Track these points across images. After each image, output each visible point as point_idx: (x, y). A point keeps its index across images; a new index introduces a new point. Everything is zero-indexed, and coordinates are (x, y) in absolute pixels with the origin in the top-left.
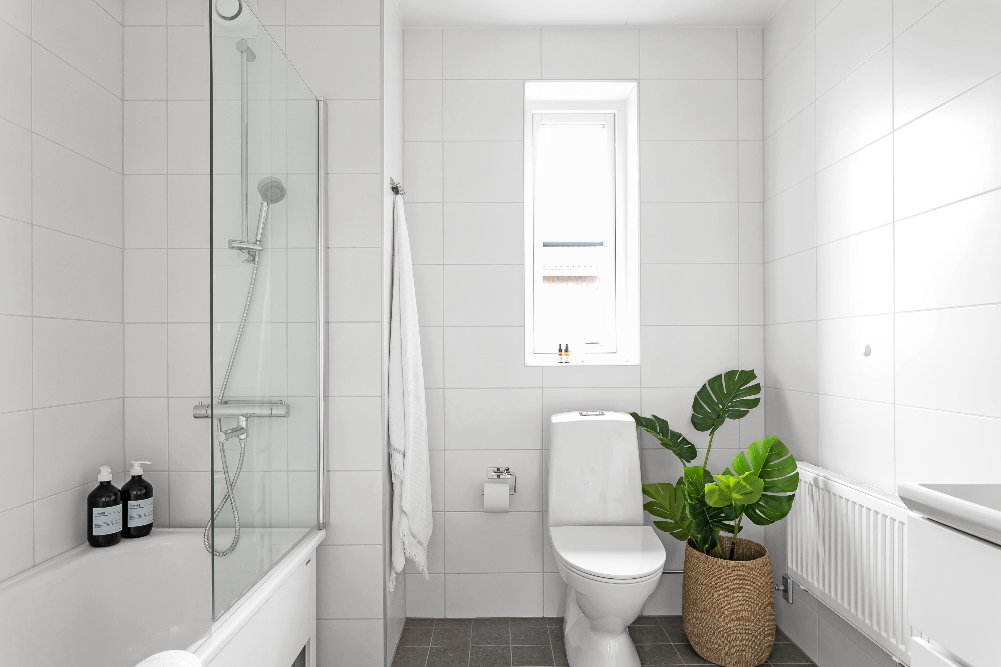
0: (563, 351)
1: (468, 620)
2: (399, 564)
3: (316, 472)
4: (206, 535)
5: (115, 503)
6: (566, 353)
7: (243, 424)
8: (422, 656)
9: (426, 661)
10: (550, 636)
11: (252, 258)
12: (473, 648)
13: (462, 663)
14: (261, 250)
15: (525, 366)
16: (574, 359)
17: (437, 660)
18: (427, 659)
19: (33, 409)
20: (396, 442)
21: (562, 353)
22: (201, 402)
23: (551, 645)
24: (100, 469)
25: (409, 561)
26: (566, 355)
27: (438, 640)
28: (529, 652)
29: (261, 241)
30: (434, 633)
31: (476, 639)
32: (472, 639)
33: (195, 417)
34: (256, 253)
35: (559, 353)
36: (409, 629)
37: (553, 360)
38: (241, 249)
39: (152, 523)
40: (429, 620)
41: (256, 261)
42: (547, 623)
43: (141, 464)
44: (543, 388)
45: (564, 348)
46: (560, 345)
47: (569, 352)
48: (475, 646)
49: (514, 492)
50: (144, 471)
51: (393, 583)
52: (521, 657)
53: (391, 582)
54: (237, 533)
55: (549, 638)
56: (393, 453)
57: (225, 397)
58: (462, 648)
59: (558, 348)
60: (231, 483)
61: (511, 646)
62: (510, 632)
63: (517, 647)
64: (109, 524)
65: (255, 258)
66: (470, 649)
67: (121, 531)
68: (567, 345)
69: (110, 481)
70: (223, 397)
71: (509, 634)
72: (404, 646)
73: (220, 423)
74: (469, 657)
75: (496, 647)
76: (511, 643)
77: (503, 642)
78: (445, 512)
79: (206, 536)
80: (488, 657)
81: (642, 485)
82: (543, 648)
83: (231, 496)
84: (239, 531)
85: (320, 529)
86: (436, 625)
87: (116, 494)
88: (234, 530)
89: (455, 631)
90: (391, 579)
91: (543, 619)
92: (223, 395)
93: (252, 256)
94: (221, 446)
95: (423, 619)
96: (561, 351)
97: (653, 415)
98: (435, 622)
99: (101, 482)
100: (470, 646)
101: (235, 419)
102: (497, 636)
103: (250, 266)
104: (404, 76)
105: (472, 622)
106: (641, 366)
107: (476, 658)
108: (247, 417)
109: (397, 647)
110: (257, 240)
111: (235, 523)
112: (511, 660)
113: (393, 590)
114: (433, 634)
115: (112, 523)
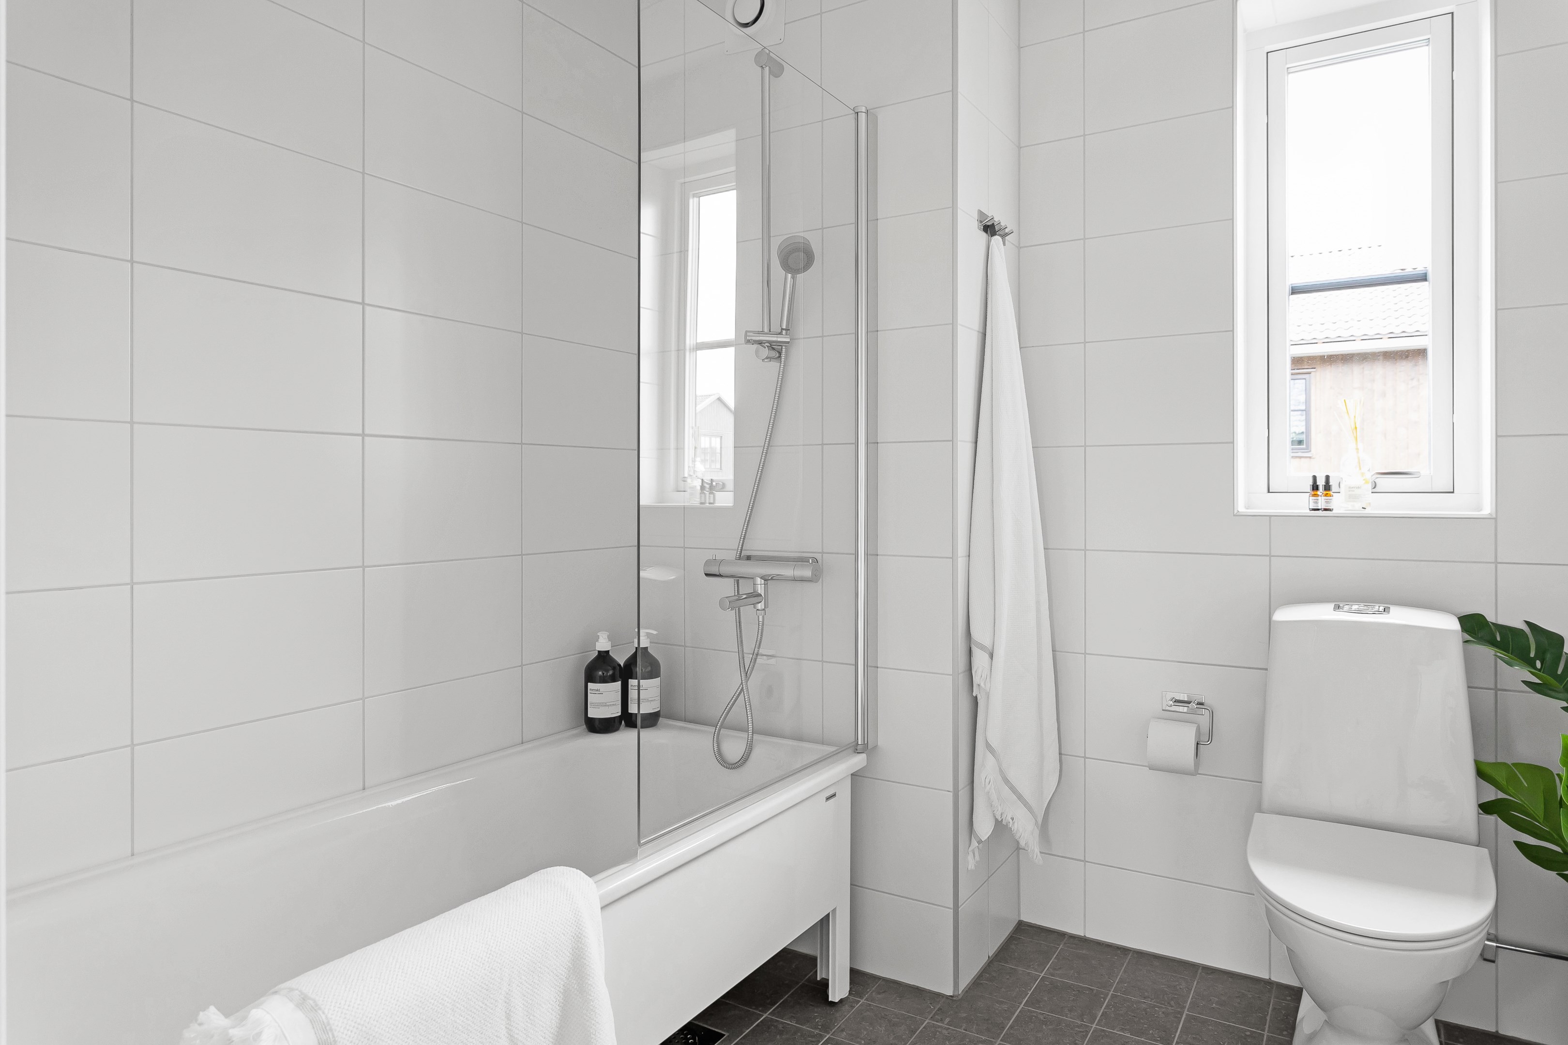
0: (1321, 488)
1: (1124, 951)
2: (984, 828)
3: (854, 667)
4: (715, 737)
5: (613, 679)
6: (1325, 492)
7: (760, 590)
8: (1023, 986)
9: (1026, 996)
10: (1271, 1017)
11: (778, 355)
12: (1113, 996)
13: (1085, 1016)
14: (788, 342)
15: (1234, 515)
16: (1339, 503)
17: (1046, 999)
18: (1030, 993)
19: (522, 555)
20: (980, 634)
21: (1319, 493)
22: (714, 556)
23: (1266, 1033)
24: (598, 634)
25: (1000, 827)
26: (1326, 495)
27: (1060, 968)
28: (1216, 1033)
29: (787, 330)
30: (1057, 955)
31: (1125, 984)
32: (1118, 983)
33: (707, 575)
34: (782, 347)
35: (1313, 493)
36: (1019, 938)
37: (1302, 504)
38: (760, 343)
39: (659, 711)
40: (1056, 934)
41: (783, 358)
42: (1274, 992)
43: (647, 633)
44: (1270, 556)
45: (1321, 482)
46: (1315, 478)
47: (1333, 491)
48: (1119, 994)
49: (1208, 741)
50: (650, 642)
51: (974, 856)
52: (1198, 1037)
53: (971, 854)
54: (749, 738)
55: (1266, 1020)
56: (975, 649)
57: (746, 550)
58: (1095, 992)
59: (1311, 483)
60: (747, 670)
61: (1186, 1012)
62: (1193, 989)
63: (1195, 1018)
64: (605, 705)
65: (780, 355)
66: (1109, 997)
67: (620, 716)
68: (1327, 478)
69: (609, 651)
70: (741, 550)
71: (1190, 993)
72: (1000, 963)
73: (738, 587)
74: (1101, 1010)
75: (1155, 1006)
76: (1188, 1009)
77: (1172, 1003)
78: (1085, 758)
79: (715, 739)
80: (1136, 1020)
81: (1476, 762)
82: (1248, 1033)
83: (745, 690)
84: (753, 737)
85: (857, 751)
86: (1065, 943)
87: (614, 669)
88: (745, 735)
89: (1093, 962)
90: (971, 849)
91: (1269, 983)
92: (742, 547)
93: (777, 351)
94: (738, 617)
95: (1046, 930)
96: (1315, 487)
97: (1525, 621)
98: (1066, 939)
99: (599, 651)
100: (1111, 992)
101: (751, 581)
102: (1166, 989)
103: (775, 365)
104: (1019, 40)
105: (1130, 955)
106: (1496, 519)
107: (1113, 1015)
108: (765, 579)
109: (988, 962)
110: (782, 329)
111: (748, 726)
112: (1174, 1037)
113: (973, 867)
114: (1055, 956)
115: (608, 704)
